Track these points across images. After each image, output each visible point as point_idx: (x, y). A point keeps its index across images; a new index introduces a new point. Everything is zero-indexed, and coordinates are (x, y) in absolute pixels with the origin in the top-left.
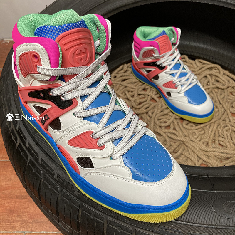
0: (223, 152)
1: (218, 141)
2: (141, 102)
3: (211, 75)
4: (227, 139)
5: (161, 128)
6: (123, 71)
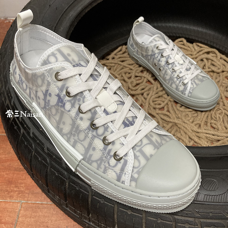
0: (214, 134)
1: (210, 123)
2: (137, 83)
3: (207, 59)
4: (219, 121)
5: (155, 110)
6: (121, 52)
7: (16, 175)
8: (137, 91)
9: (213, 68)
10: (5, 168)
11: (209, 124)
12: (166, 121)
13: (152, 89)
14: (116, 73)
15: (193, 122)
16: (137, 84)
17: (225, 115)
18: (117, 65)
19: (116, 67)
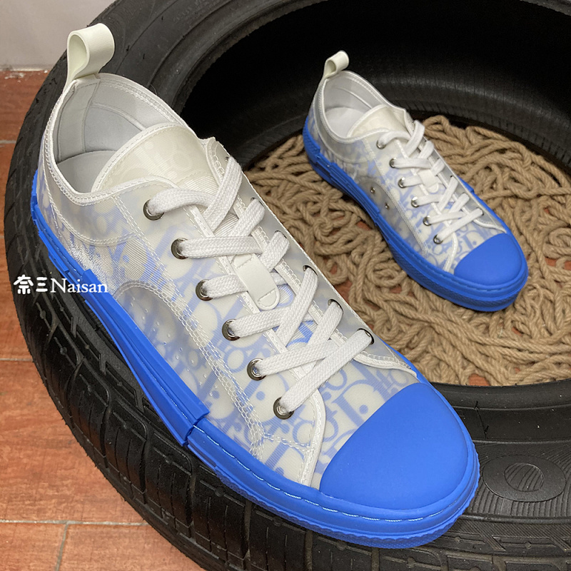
0: (522, 348)
1: (512, 322)
2: (335, 226)
3: (500, 166)
4: (532, 317)
5: (380, 290)
6: (294, 152)
7: (49, 458)
8: (334, 245)
9: (516, 189)
10: (23, 441)
11: (509, 322)
12: (406, 317)
13: (370, 241)
14: (283, 203)
15: (470, 320)
16: (336, 230)
17: (546, 301)
18: (285, 182)
19: (280, 190)
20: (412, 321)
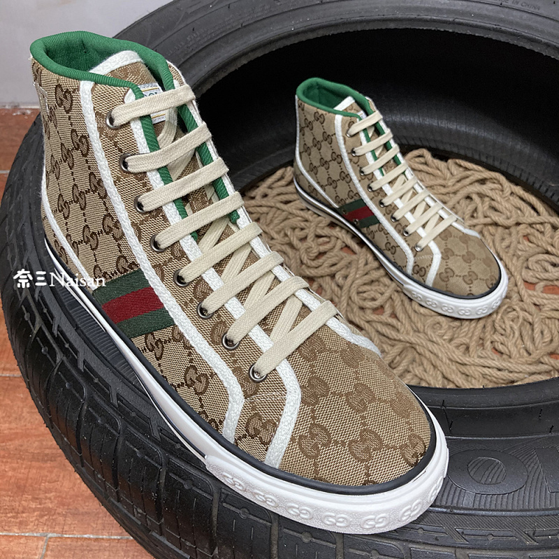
0: (501, 367)
1: (492, 342)
2: (321, 251)
3: (481, 196)
4: (511, 337)
5: (364, 312)
6: (283, 182)
7: (35, 471)
8: (320, 268)
9: (496, 217)
10: (9, 454)
11: (488, 343)
12: (388, 337)
13: (354, 266)
14: (272, 229)
15: (451, 340)
16: (321, 254)
17: (525, 323)
18: (274, 210)
19: (271, 215)
20: (393, 341)
